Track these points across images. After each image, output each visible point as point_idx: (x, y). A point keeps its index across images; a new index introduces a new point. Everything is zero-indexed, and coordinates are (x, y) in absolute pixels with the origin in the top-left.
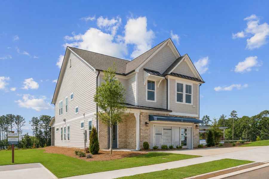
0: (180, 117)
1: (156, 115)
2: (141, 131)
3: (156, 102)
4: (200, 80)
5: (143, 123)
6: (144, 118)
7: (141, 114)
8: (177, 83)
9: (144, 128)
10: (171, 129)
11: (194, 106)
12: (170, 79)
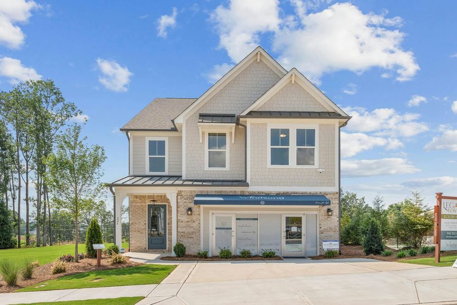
0: (278, 195)
1: (214, 193)
2: (179, 223)
3: (229, 170)
4: (340, 115)
5: (183, 210)
6: (185, 201)
7: (179, 194)
8: (272, 130)
9: (184, 218)
10: (257, 219)
11: (320, 170)
12: (252, 124)
